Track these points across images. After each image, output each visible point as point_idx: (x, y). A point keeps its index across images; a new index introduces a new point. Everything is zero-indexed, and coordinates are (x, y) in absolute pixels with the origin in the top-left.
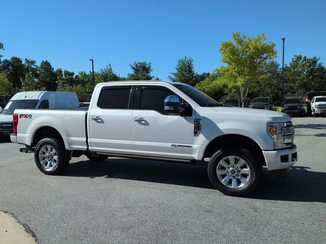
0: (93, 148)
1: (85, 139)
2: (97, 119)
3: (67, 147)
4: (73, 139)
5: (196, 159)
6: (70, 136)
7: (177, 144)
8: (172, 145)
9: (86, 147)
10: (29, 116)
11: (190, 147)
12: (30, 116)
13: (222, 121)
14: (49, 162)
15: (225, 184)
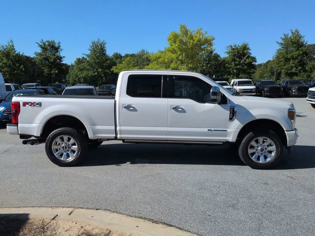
0: (122, 136)
1: (113, 128)
2: (128, 107)
3: (91, 136)
4: (98, 127)
5: (231, 141)
6: (95, 125)
7: (213, 129)
8: (208, 130)
9: (115, 136)
10: (38, 104)
11: (226, 131)
12: (40, 104)
13: (254, 108)
14: (65, 154)
15: (254, 160)
